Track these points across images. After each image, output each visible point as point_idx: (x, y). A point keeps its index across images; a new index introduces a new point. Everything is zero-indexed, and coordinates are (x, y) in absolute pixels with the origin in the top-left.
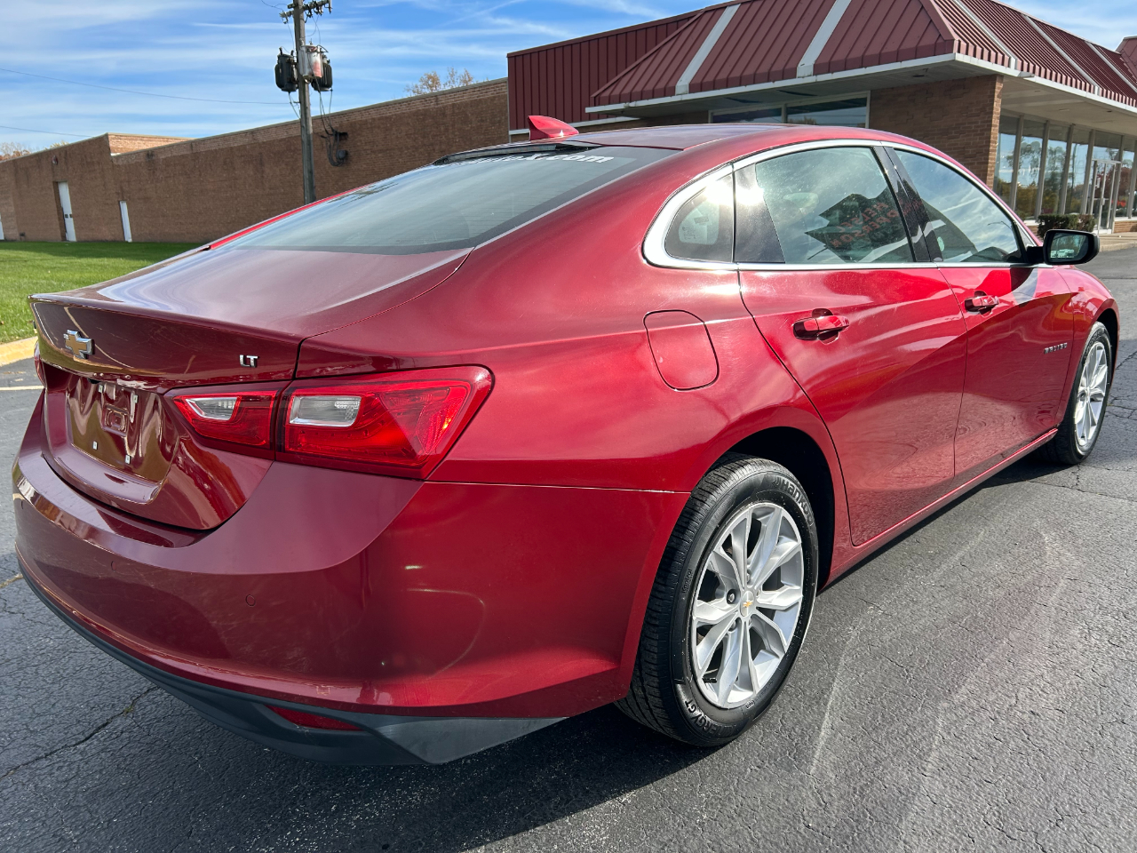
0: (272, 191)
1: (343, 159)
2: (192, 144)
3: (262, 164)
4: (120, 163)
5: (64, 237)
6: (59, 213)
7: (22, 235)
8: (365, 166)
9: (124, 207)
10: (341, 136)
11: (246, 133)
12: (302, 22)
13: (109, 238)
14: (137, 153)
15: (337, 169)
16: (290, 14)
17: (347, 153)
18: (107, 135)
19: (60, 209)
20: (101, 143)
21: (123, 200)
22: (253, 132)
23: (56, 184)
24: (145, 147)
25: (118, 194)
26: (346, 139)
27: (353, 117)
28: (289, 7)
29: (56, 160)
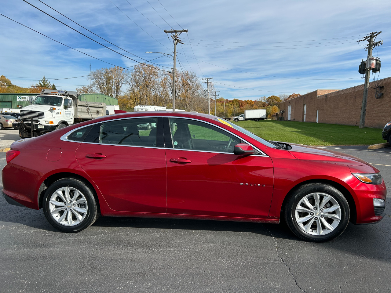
0: (357, 107)
1: (380, 96)
2: (338, 92)
3: (356, 98)
4: (319, 98)
5: (303, 120)
6: (303, 113)
7: (294, 119)
8: (388, 98)
9: (318, 112)
10: (382, 88)
11: (352, 88)
12: (371, 50)
13: (313, 121)
14: (323, 96)
15: (378, 99)
16: (368, 48)
17: (382, 94)
18: (317, 90)
19: (303, 112)
20: (316, 92)
21: (318, 110)
22: (354, 88)
23: (304, 105)
24: (325, 94)
25: (317, 108)
26: (383, 89)
27: (387, 81)
28: (367, 45)
29: (305, 98)
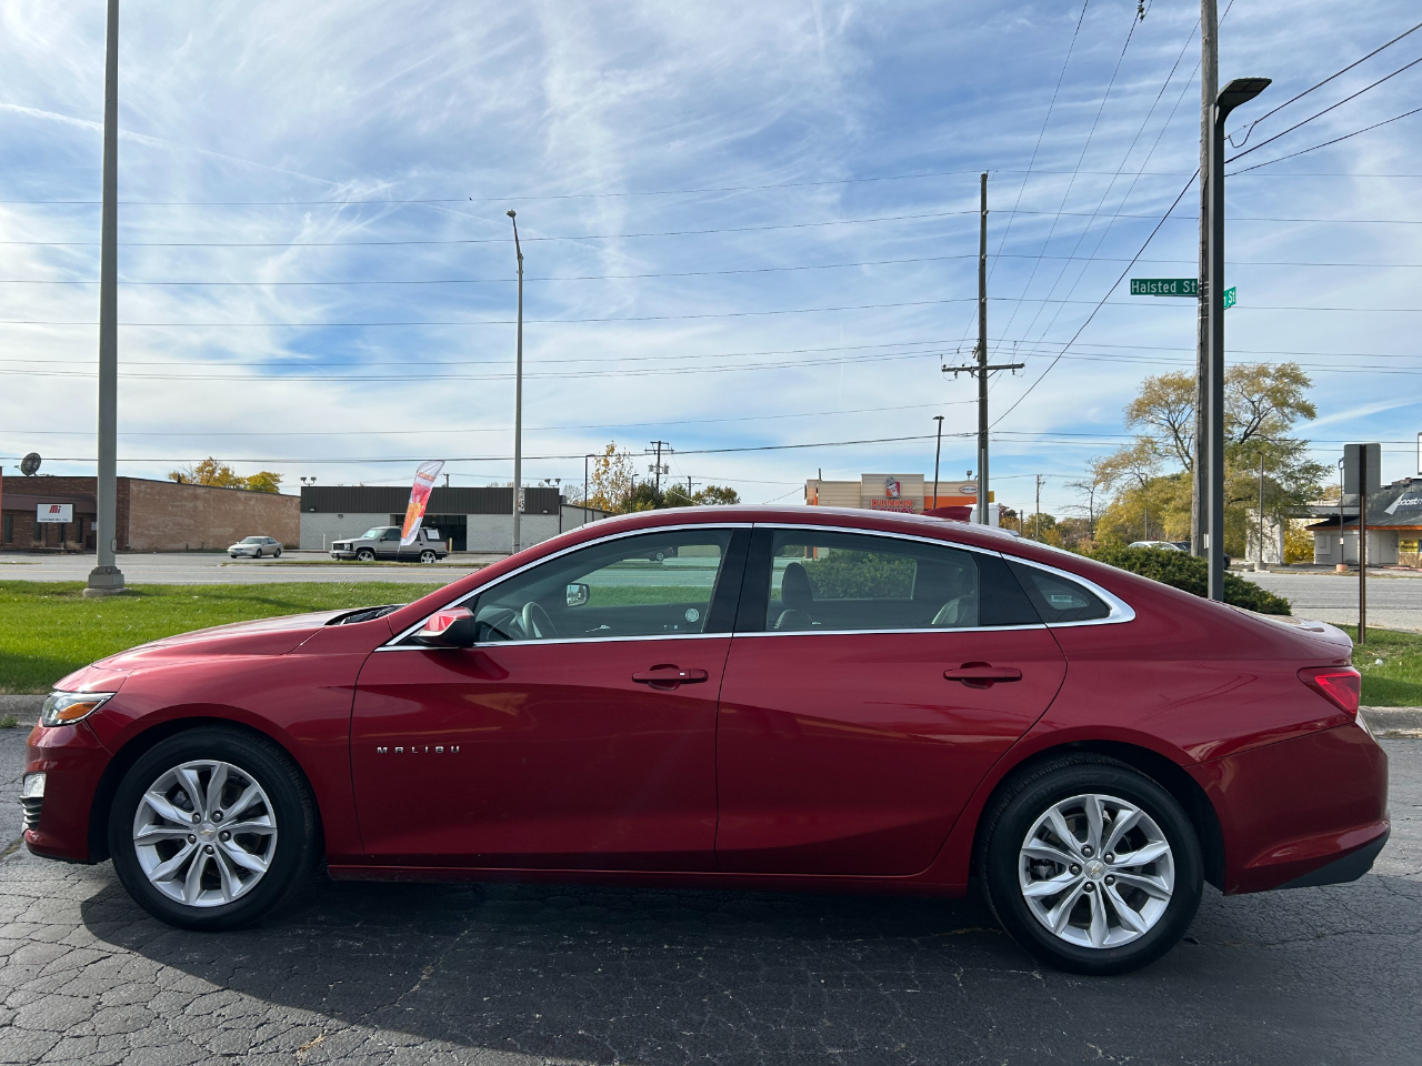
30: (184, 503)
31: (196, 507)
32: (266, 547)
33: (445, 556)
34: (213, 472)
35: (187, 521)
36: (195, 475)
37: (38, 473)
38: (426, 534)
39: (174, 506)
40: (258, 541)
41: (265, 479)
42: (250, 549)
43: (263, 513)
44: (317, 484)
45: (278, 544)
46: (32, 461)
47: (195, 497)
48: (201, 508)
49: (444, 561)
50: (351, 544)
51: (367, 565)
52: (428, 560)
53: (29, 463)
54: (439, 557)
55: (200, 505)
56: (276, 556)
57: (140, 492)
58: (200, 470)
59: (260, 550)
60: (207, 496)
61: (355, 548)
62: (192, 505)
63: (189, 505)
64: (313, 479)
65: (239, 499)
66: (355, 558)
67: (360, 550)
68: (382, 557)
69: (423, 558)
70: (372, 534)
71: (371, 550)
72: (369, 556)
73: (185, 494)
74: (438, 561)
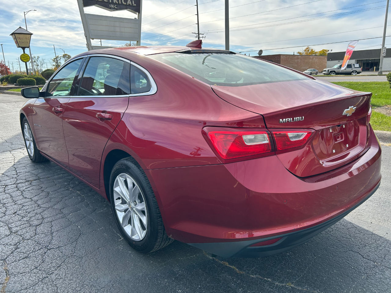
30: (295, 60)
31: (298, 61)
32: (313, 72)
33: (361, 72)
34: (308, 51)
35: (295, 65)
36: (304, 52)
37: (262, 55)
38: (354, 66)
39: (292, 61)
40: (311, 70)
41: (323, 52)
42: (308, 72)
43: (317, 62)
44: (332, 52)
45: (317, 71)
46: (261, 52)
47: (298, 58)
48: (299, 61)
49: (360, 74)
50: (328, 70)
51: (333, 76)
52: (354, 74)
53: (260, 52)
54: (358, 73)
55: (299, 60)
56: (316, 74)
57: (283, 58)
58: (305, 50)
59: (311, 73)
60: (301, 58)
61: (329, 71)
62: (297, 61)
63: (296, 61)
64: (331, 50)
65: (311, 58)
66: (329, 74)
67: (331, 72)
68: (338, 74)
69: (352, 73)
70: (336, 67)
71: (334, 71)
72: (334, 73)
73: (295, 58)
74: (358, 75)
